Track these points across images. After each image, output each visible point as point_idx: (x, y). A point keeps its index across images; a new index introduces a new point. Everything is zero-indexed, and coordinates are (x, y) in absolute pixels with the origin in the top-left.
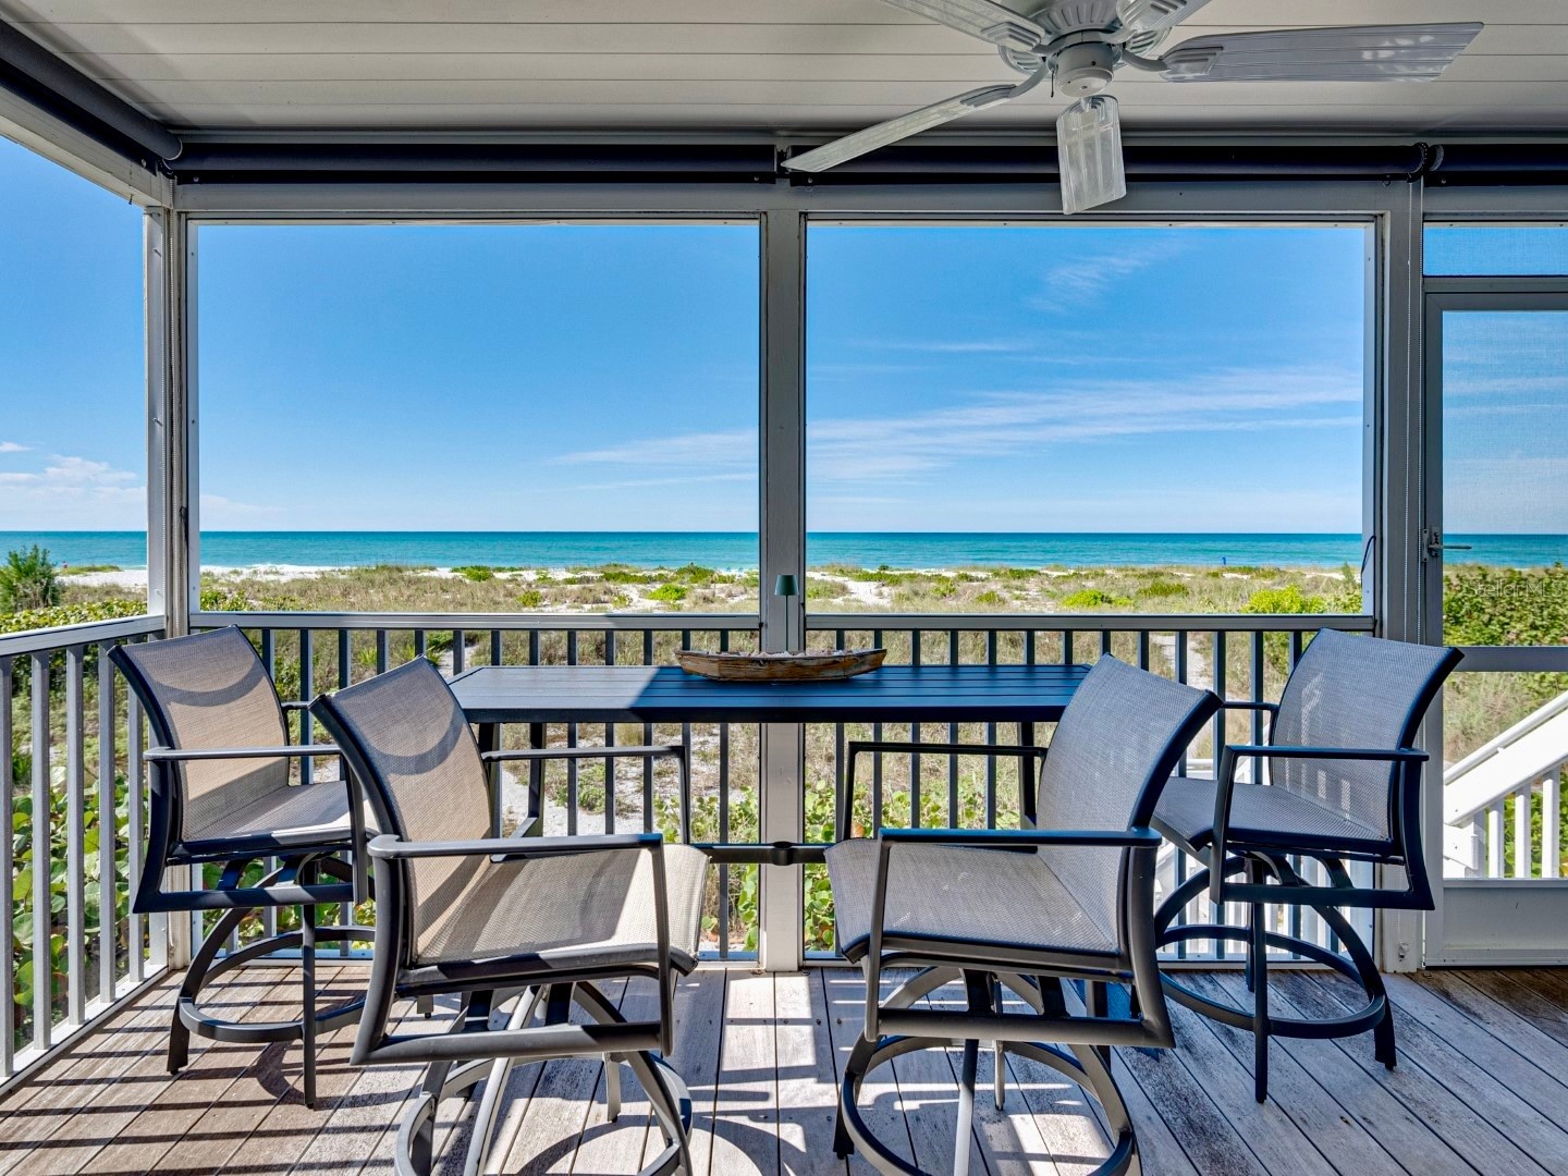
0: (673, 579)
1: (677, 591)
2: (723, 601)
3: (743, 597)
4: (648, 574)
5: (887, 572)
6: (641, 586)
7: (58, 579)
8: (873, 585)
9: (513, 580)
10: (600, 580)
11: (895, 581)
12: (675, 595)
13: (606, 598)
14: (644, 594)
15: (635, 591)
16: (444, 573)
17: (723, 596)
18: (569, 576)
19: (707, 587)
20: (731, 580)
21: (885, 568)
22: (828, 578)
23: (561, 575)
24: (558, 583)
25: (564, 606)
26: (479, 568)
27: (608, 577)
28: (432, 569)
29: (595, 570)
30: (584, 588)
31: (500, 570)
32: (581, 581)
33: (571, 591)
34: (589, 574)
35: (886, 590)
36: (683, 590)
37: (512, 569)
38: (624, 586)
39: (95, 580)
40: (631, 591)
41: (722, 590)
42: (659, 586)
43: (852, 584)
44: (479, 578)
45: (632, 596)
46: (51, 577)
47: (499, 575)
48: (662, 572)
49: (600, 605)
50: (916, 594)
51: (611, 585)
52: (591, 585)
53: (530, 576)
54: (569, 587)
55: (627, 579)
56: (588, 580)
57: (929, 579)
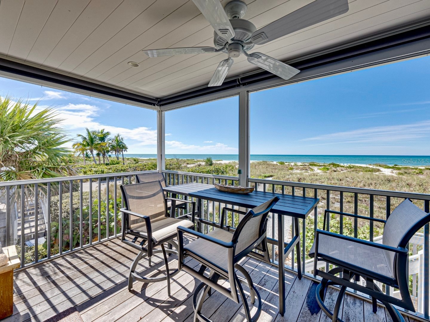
0: (327, 166)
1: (327, 168)
2: (340, 171)
3: (346, 171)
4: (321, 164)
5: (397, 166)
6: (318, 167)
7: (213, 162)
8: (390, 170)
9: (289, 165)
10: (309, 165)
11: (399, 169)
12: (326, 169)
13: (309, 169)
14: (318, 169)
15: (316, 168)
16: (275, 163)
17: (340, 170)
18: (301, 164)
19: (336, 168)
20: (343, 167)
21: (396, 165)
22: (375, 167)
23: (299, 164)
24: (298, 166)
25: (298, 171)
26: (282, 162)
27: (310, 165)
28: (273, 162)
29: (308, 163)
30: (304, 167)
31: (286, 163)
32: (304, 165)
33: (300, 168)
34: (306, 164)
35: (395, 171)
36: (328, 168)
37: (289, 163)
38: (314, 167)
39: (218, 162)
40: (315, 168)
41: (340, 169)
42: (323, 167)
43: (382, 169)
44: (282, 164)
45: (315, 169)
46: (212, 162)
47: (285, 164)
48: (325, 164)
49: (307, 171)
50: (406, 173)
51: (311, 167)
52: (305, 166)
53: (293, 164)
54: (300, 167)
55: (315, 165)
56: (306, 165)
57: (413, 169)
